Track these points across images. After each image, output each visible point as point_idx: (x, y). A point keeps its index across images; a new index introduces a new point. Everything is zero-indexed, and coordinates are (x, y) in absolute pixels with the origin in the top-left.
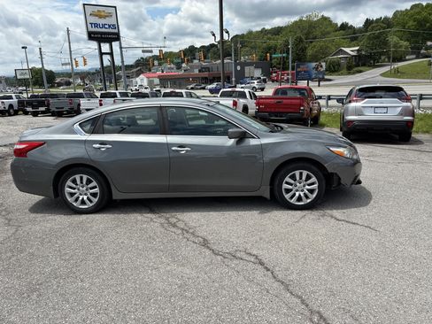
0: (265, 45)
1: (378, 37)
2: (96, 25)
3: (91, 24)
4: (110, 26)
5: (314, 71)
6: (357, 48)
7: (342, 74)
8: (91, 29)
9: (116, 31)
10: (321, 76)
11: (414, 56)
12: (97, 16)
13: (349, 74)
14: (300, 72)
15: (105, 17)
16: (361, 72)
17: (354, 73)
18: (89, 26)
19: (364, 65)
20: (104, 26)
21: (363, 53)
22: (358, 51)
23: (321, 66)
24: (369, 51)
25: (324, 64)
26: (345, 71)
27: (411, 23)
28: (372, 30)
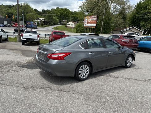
0: (7, 11)
1: (50, 16)
5: (33, 25)
6: (44, 19)
7: (40, 27)
10: (35, 27)
11: (60, 24)
13: (42, 27)
14: (28, 24)
16: (46, 27)
17: (44, 27)
19: (46, 25)
21: (46, 21)
22: (44, 20)
23: (35, 23)
24: (48, 20)
25: (36, 23)
26: (41, 26)
27: (59, 13)
28: (48, 13)
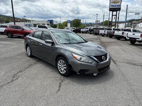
2: (113, 6)
3: (111, 6)
4: (118, 6)
8: (111, 7)
9: (120, 7)
12: (114, 3)
15: (116, 3)
18: (110, 6)
20: (115, 6)
